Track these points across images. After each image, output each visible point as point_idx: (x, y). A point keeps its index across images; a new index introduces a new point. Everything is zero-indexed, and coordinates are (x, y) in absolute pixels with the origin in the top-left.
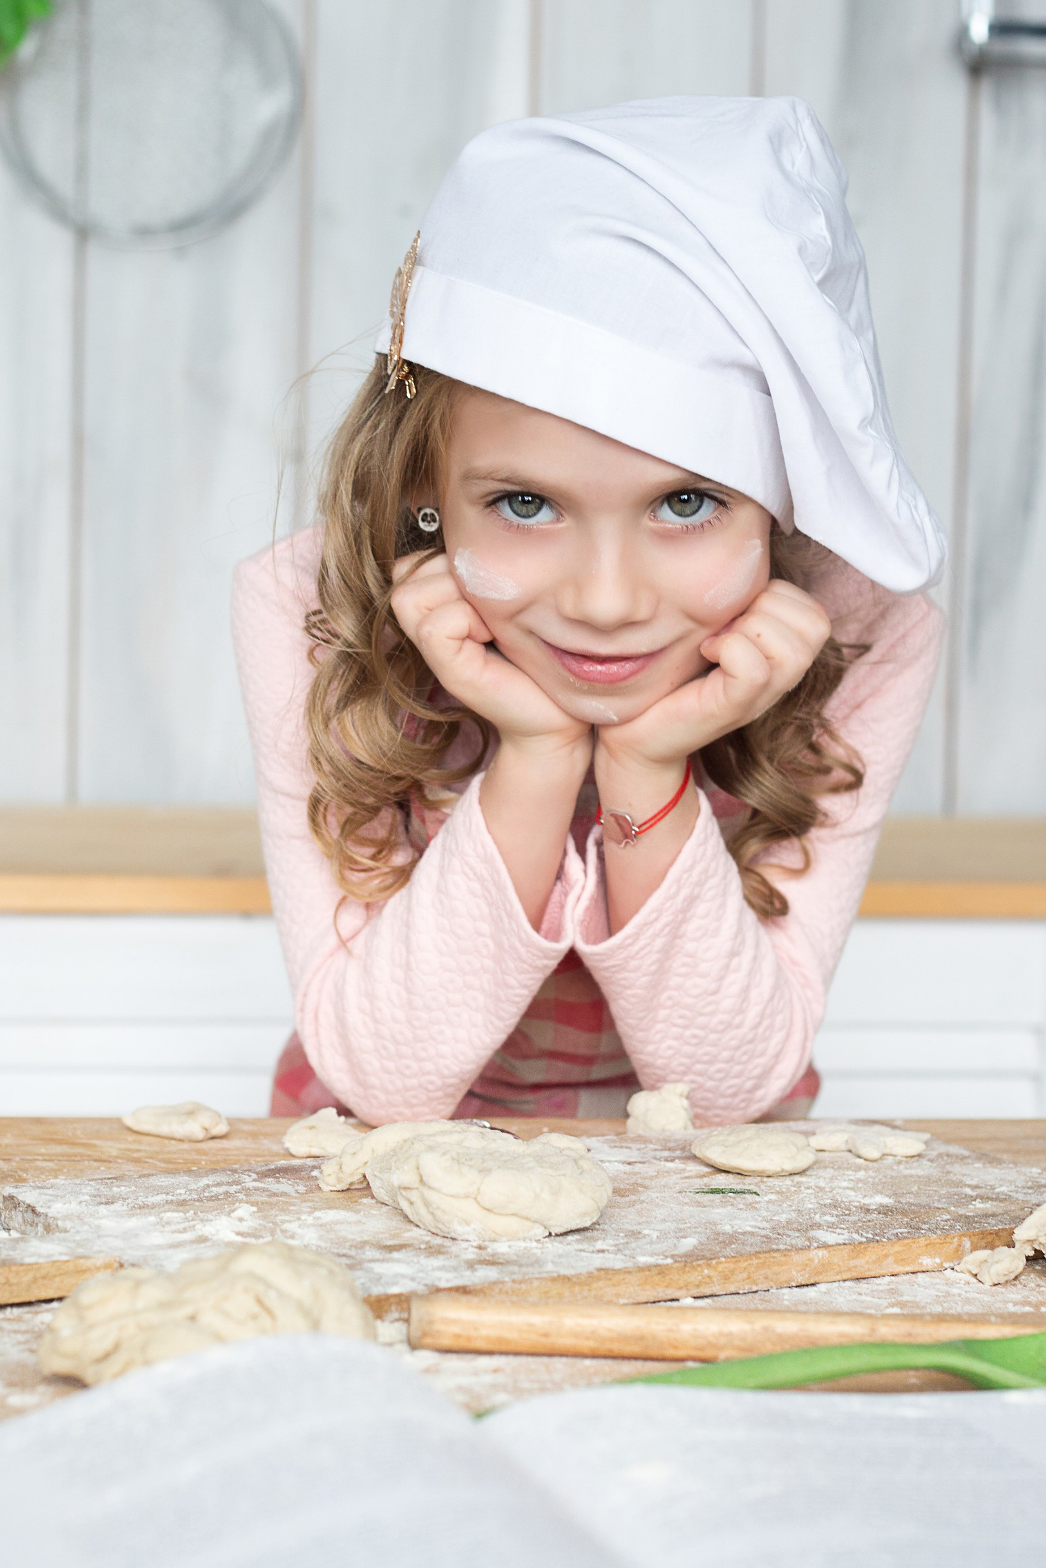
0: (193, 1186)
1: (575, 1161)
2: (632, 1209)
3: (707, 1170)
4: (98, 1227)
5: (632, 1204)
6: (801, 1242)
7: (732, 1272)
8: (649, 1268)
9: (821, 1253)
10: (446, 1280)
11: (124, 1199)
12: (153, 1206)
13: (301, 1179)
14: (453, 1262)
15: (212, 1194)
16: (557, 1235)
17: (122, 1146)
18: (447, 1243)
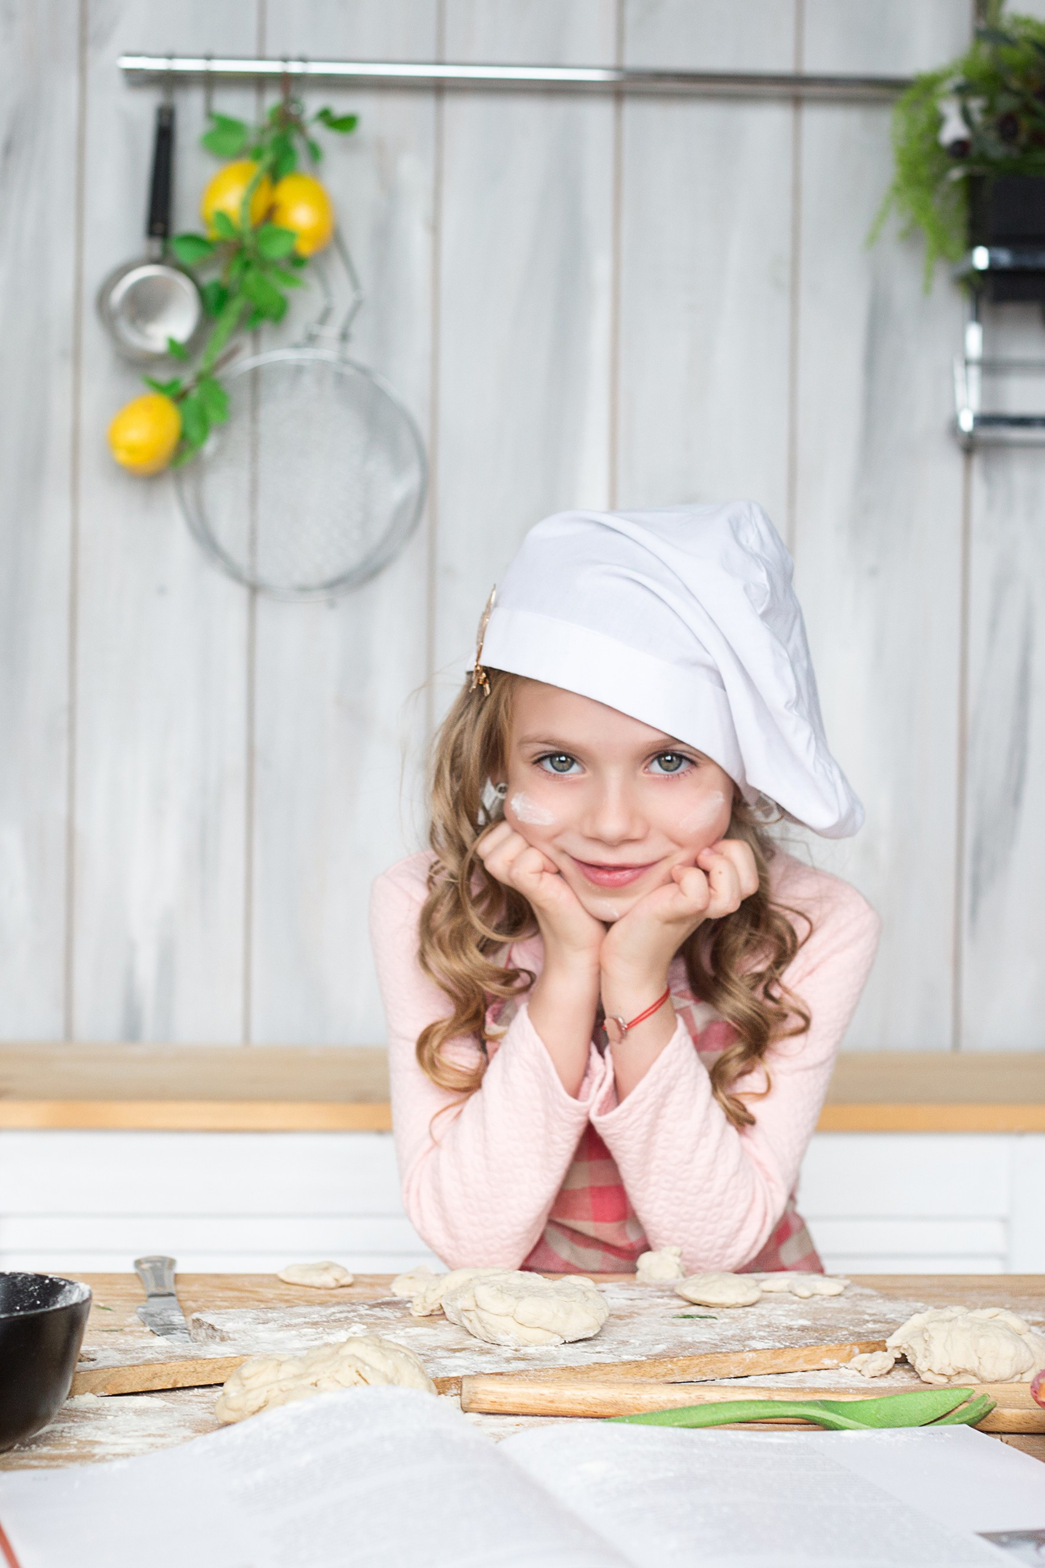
0: (323, 1313)
1: (584, 1293)
2: (626, 1328)
3: (685, 1303)
4: (257, 1337)
5: (627, 1324)
6: (737, 1348)
7: (688, 1366)
8: (629, 1363)
9: (751, 1355)
10: (489, 1368)
11: (275, 1321)
12: (295, 1325)
13: (399, 1309)
14: (496, 1359)
15: (337, 1318)
16: (570, 1343)
17: (278, 1292)
18: (494, 1347)
